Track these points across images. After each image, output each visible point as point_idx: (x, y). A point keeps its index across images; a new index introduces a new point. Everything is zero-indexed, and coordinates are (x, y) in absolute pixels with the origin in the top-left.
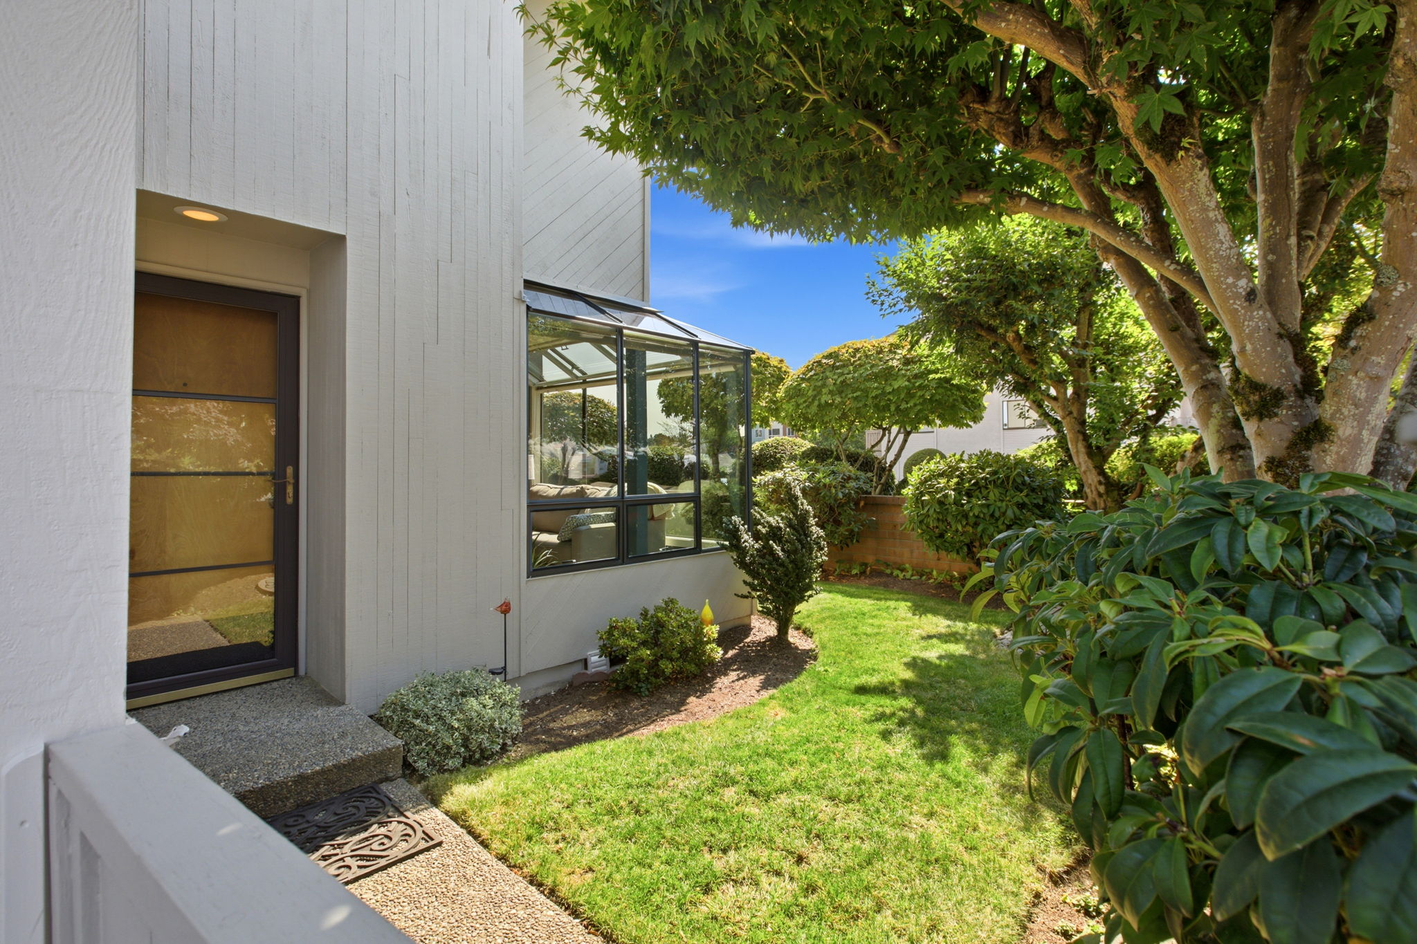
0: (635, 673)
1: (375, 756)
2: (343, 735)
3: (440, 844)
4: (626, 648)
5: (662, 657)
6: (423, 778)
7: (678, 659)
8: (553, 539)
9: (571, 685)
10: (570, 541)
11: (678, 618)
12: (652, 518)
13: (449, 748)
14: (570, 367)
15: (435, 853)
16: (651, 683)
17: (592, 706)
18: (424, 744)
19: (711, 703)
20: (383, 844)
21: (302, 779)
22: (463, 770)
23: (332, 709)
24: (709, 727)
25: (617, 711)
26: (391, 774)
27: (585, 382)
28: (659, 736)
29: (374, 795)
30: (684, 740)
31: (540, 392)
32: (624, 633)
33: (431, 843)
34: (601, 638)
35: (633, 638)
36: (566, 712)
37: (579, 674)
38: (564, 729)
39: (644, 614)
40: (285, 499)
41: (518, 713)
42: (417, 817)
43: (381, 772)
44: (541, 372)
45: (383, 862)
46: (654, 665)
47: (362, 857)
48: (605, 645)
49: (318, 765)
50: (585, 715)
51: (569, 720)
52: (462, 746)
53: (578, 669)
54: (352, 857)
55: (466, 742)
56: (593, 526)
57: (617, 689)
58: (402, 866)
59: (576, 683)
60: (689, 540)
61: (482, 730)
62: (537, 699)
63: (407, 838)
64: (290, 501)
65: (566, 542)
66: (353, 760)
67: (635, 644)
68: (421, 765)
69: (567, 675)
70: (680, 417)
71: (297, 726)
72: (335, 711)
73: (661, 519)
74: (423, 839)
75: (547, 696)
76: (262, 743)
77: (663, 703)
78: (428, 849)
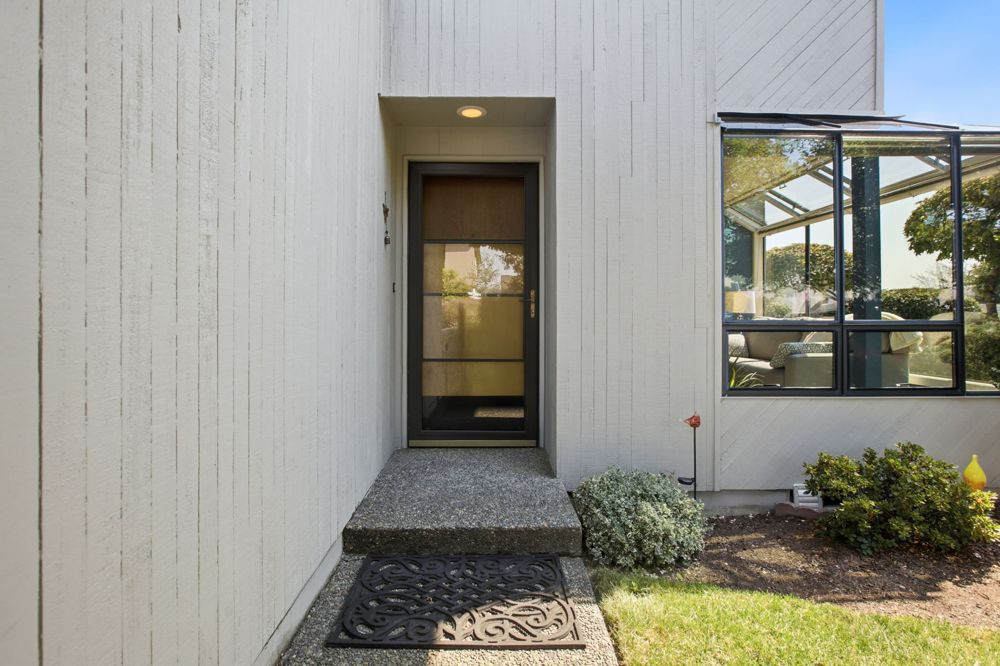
0: (852, 525)
1: (557, 530)
2: (543, 503)
3: (583, 647)
4: (841, 491)
5: (894, 514)
6: (596, 565)
7: (920, 523)
8: (766, 365)
9: (773, 513)
10: (783, 368)
11: (924, 470)
12: (890, 351)
13: (622, 545)
14: (791, 207)
15: (576, 655)
16: (877, 542)
17: (793, 547)
18: (601, 533)
19: (980, 600)
20: (537, 620)
21: (500, 531)
22: (634, 570)
23: (547, 479)
24: (975, 641)
25: (824, 563)
26: (572, 551)
27: (807, 219)
28: (883, 622)
29: (552, 566)
30: (925, 645)
31: (762, 235)
32: (838, 472)
33: (576, 642)
34: (808, 472)
35: (852, 482)
36: (759, 543)
37: (782, 505)
38: (753, 563)
39: (870, 457)
40: (530, 315)
41: (699, 530)
42: (576, 608)
43: (563, 546)
44: (764, 217)
45: (529, 640)
46: (881, 522)
47: (518, 626)
48: (812, 481)
49: (513, 524)
50: (780, 555)
51: (763, 555)
52: (636, 546)
53: (783, 499)
54: (510, 621)
55: (639, 544)
56: (809, 355)
57: (828, 534)
58: (543, 654)
59: (779, 513)
60: (947, 380)
61: (656, 538)
62: (733, 517)
63: (559, 624)
64: (533, 315)
65: (779, 370)
66: (540, 529)
67: (854, 490)
68: (597, 552)
69: (770, 501)
70: (937, 253)
71: (518, 486)
72: (548, 480)
73: (903, 353)
74: (571, 632)
75: (743, 518)
76: (492, 493)
77: (894, 573)
78: (571, 647)
